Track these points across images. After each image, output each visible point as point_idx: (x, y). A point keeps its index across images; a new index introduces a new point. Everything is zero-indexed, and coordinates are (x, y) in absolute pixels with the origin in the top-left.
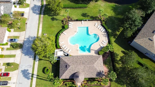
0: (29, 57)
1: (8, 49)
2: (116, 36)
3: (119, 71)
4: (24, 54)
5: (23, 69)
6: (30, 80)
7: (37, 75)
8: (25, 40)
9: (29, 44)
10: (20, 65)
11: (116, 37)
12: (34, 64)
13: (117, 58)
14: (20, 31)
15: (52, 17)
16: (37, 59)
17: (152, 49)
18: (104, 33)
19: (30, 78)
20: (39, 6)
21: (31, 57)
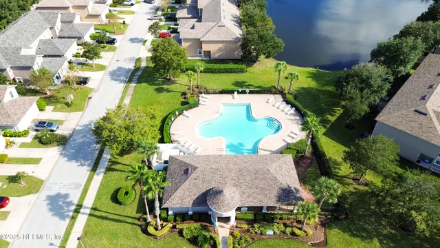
0: (79, 164)
1: (23, 145)
2: (328, 124)
3: (349, 201)
4: (66, 159)
5: (53, 193)
6: (68, 220)
7: (92, 209)
8: (79, 128)
9: (86, 136)
10: (47, 184)
11: (328, 126)
12: (90, 180)
13: (337, 170)
14: (69, 112)
15: (156, 87)
16: (101, 170)
17: (431, 135)
18: (293, 117)
19: (68, 216)
20: (130, 70)
21: (85, 165)
